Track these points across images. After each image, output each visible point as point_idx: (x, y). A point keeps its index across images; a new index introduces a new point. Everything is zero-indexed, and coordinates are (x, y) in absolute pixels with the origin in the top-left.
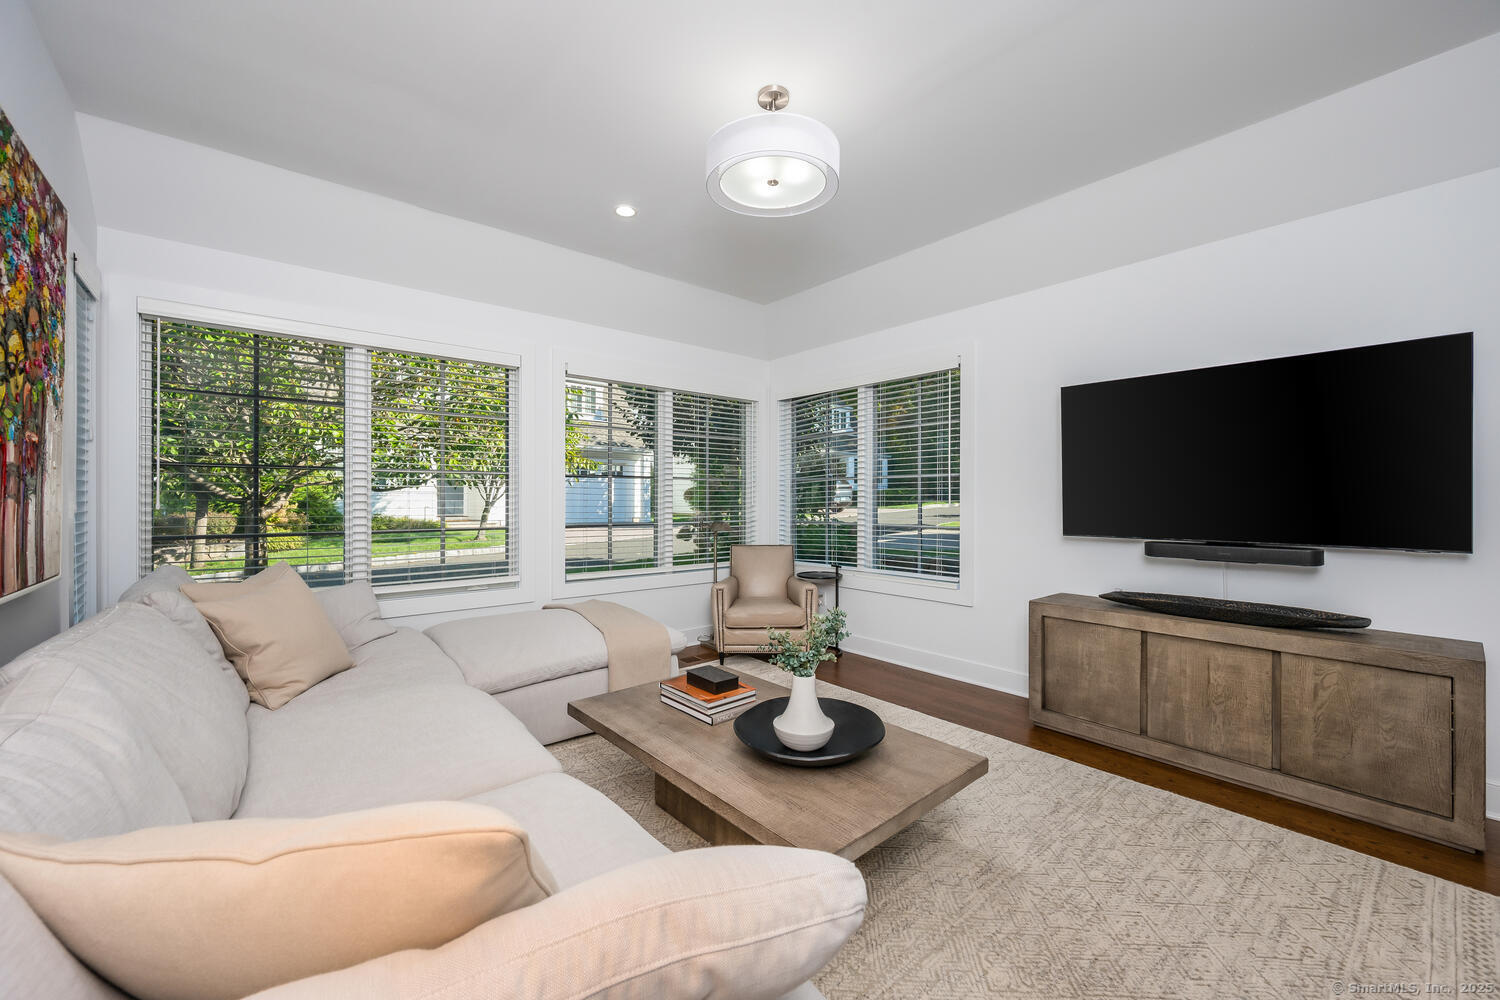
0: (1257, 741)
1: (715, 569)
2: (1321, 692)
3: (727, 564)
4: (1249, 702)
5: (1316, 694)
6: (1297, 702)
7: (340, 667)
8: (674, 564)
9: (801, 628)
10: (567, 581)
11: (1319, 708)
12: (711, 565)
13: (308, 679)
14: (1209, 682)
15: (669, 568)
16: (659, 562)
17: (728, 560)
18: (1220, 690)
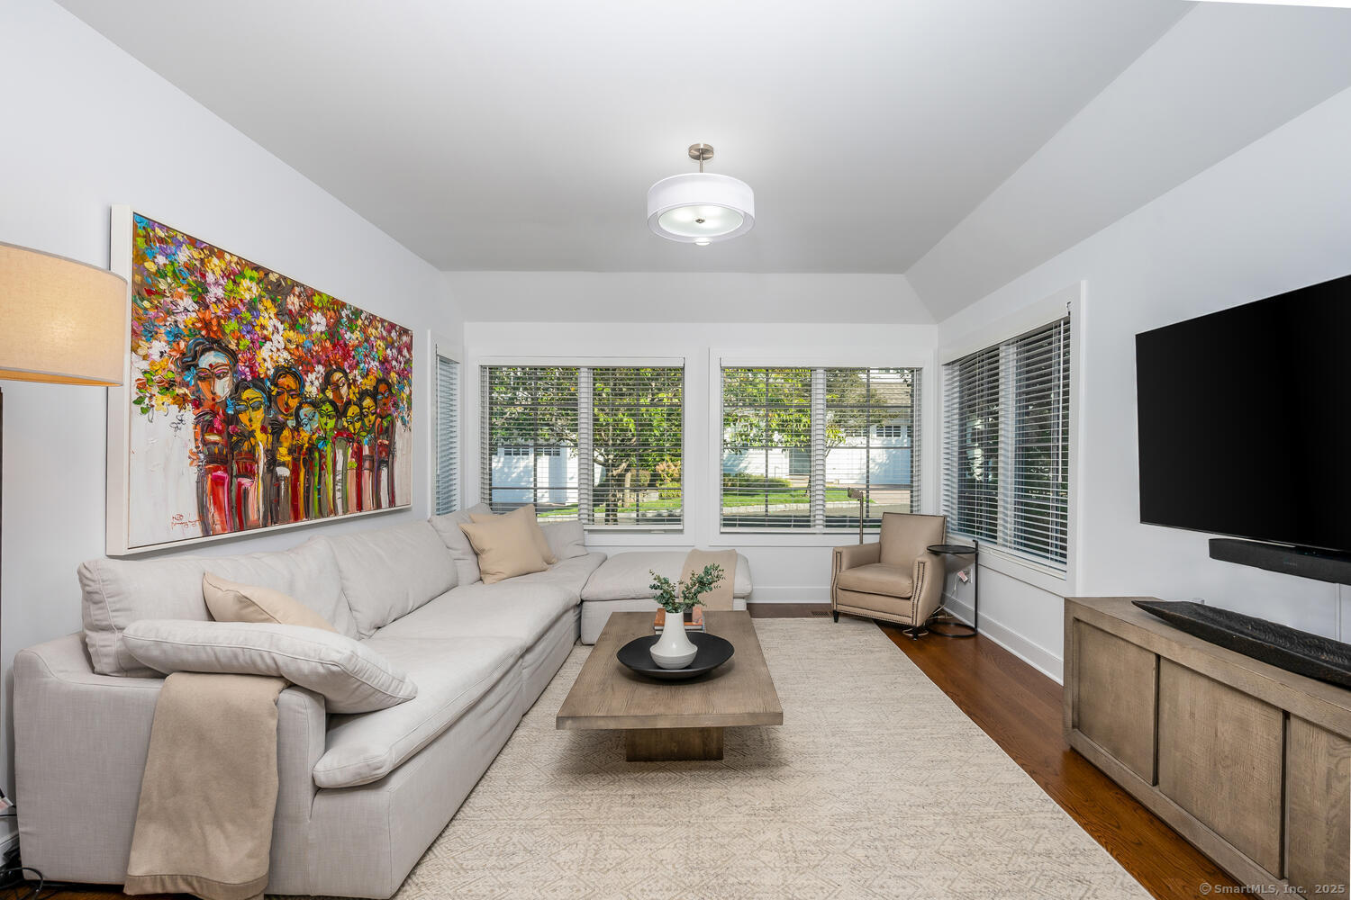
0: (1262, 829)
1: (862, 534)
2: (1335, 783)
3: (878, 530)
4: (1256, 774)
5: (1329, 786)
6: (1307, 788)
7: (533, 570)
8: (827, 526)
9: (909, 599)
10: (722, 533)
11: (1333, 806)
12: (858, 530)
13: (508, 572)
14: (1216, 736)
15: (819, 529)
16: (811, 524)
17: (879, 526)
18: (1227, 748)
